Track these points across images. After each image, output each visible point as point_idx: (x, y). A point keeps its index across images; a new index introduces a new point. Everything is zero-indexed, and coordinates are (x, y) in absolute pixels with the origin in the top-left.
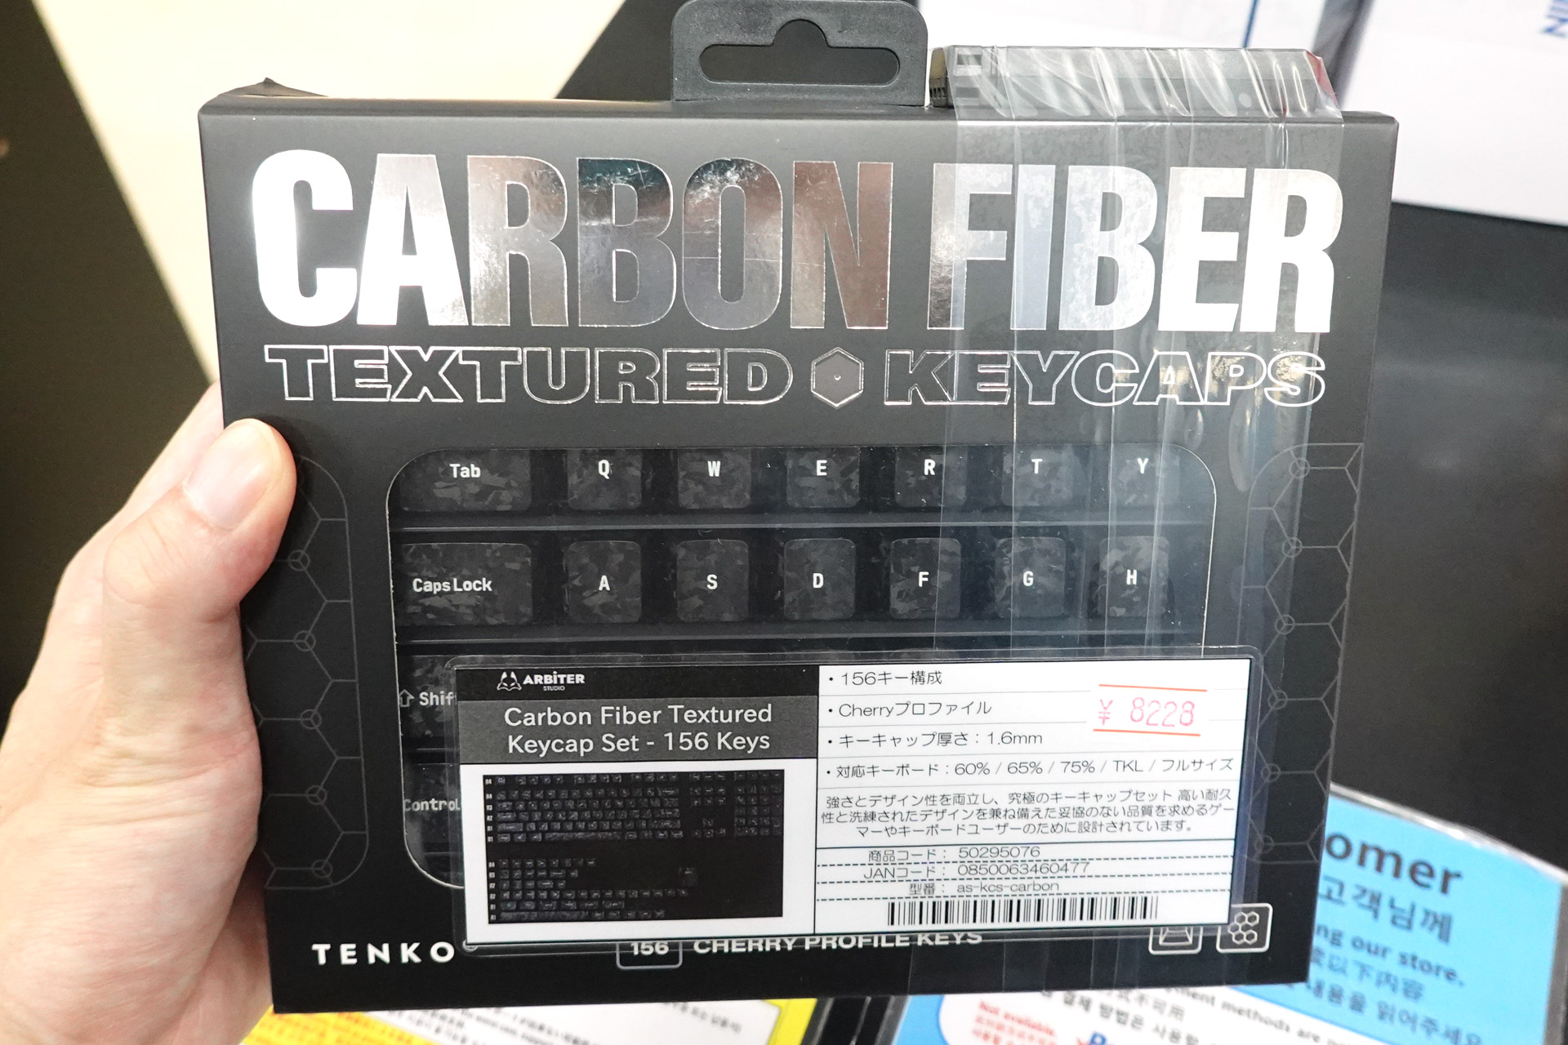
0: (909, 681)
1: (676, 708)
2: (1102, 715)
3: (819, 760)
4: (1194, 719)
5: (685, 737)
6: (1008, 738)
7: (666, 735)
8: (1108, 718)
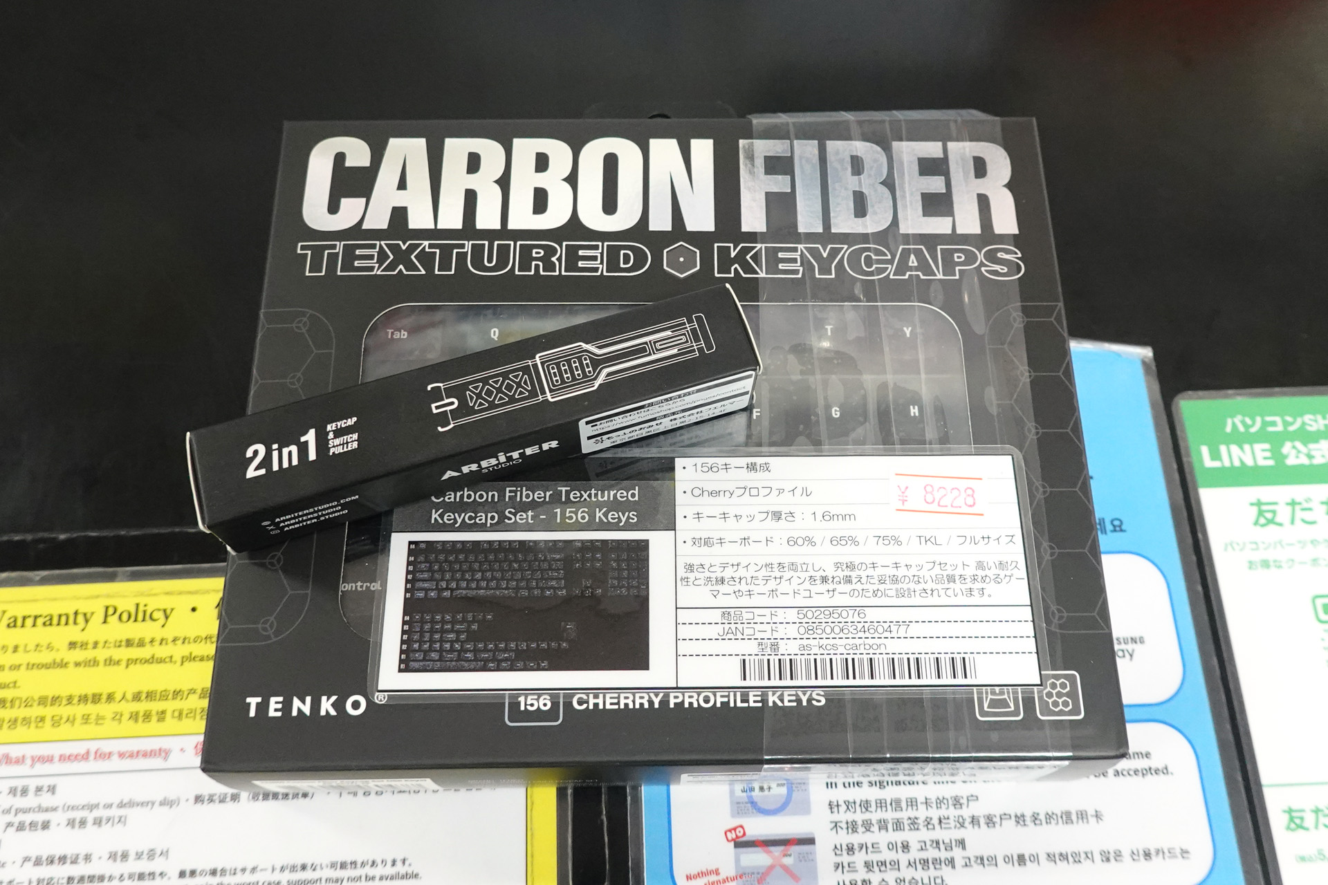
0: (745, 470)
1: (564, 489)
2: (901, 498)
3: (677, 531)
4: (976, 501)
5: (570, 512)
6: (828, 516)
7: (555, 511)
8: (906, 501)
